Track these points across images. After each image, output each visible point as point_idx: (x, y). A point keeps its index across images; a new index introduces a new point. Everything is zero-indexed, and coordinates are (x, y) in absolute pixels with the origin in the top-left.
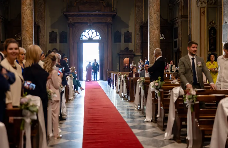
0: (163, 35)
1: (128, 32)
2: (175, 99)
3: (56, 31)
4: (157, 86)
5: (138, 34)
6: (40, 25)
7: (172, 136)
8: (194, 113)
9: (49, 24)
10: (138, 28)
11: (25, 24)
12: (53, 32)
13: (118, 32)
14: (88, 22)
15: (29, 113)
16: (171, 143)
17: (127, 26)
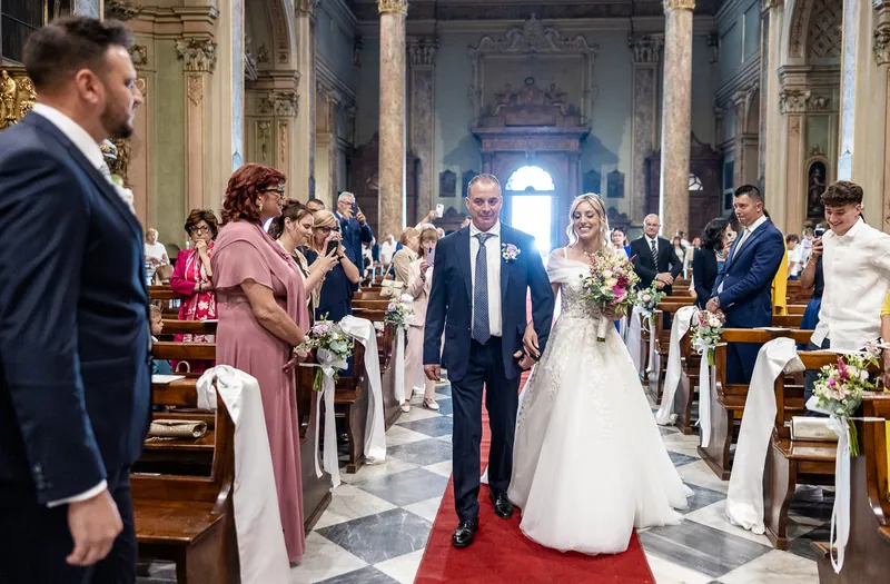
0: (698, 181)
1: (616, 172)
2: (682, 333)
3: (457, 170)
4: (647, 303)
5: (639, 177)
6: (421, 156)
7: (673, 416)
8: (714, 368)
9: (440, 151)
10: (640, 163)
11: (385, 156)
12: (448, 172)
13: (592, 172)
14: (525, 150)
15: (330, 357)
16: (669, 432)
17: (615, 159)
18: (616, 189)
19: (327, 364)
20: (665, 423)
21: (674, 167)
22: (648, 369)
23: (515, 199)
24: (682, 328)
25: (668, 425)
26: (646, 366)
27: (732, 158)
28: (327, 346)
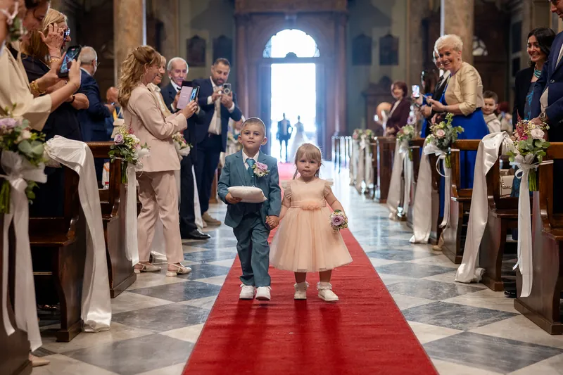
0: (482, 44)
1: (389, 36)
2: (488, 165)
3: (205, 35)
4: (441, 140)
5: (416, 42)
6: (164, 19)
7: (479, 271)
9: (186, 18)
10: (416, 24)
11: (121, 15)
12: (196, 38)
13: (362, 36)
14: (285, 10)
16: (474, 290)
17: (387, 21)
18: (390, 55)
19: (16, 175)
20: (468, 279)
21: (457, 25)
22: (444, 223)
23: (274, 67)
24: (490, 159)
25: (473, 282)
26: (441, 220)
27: (519, 18)
28: (15, 148)
